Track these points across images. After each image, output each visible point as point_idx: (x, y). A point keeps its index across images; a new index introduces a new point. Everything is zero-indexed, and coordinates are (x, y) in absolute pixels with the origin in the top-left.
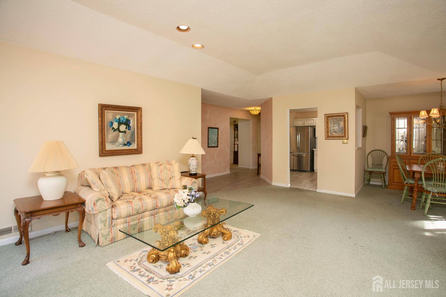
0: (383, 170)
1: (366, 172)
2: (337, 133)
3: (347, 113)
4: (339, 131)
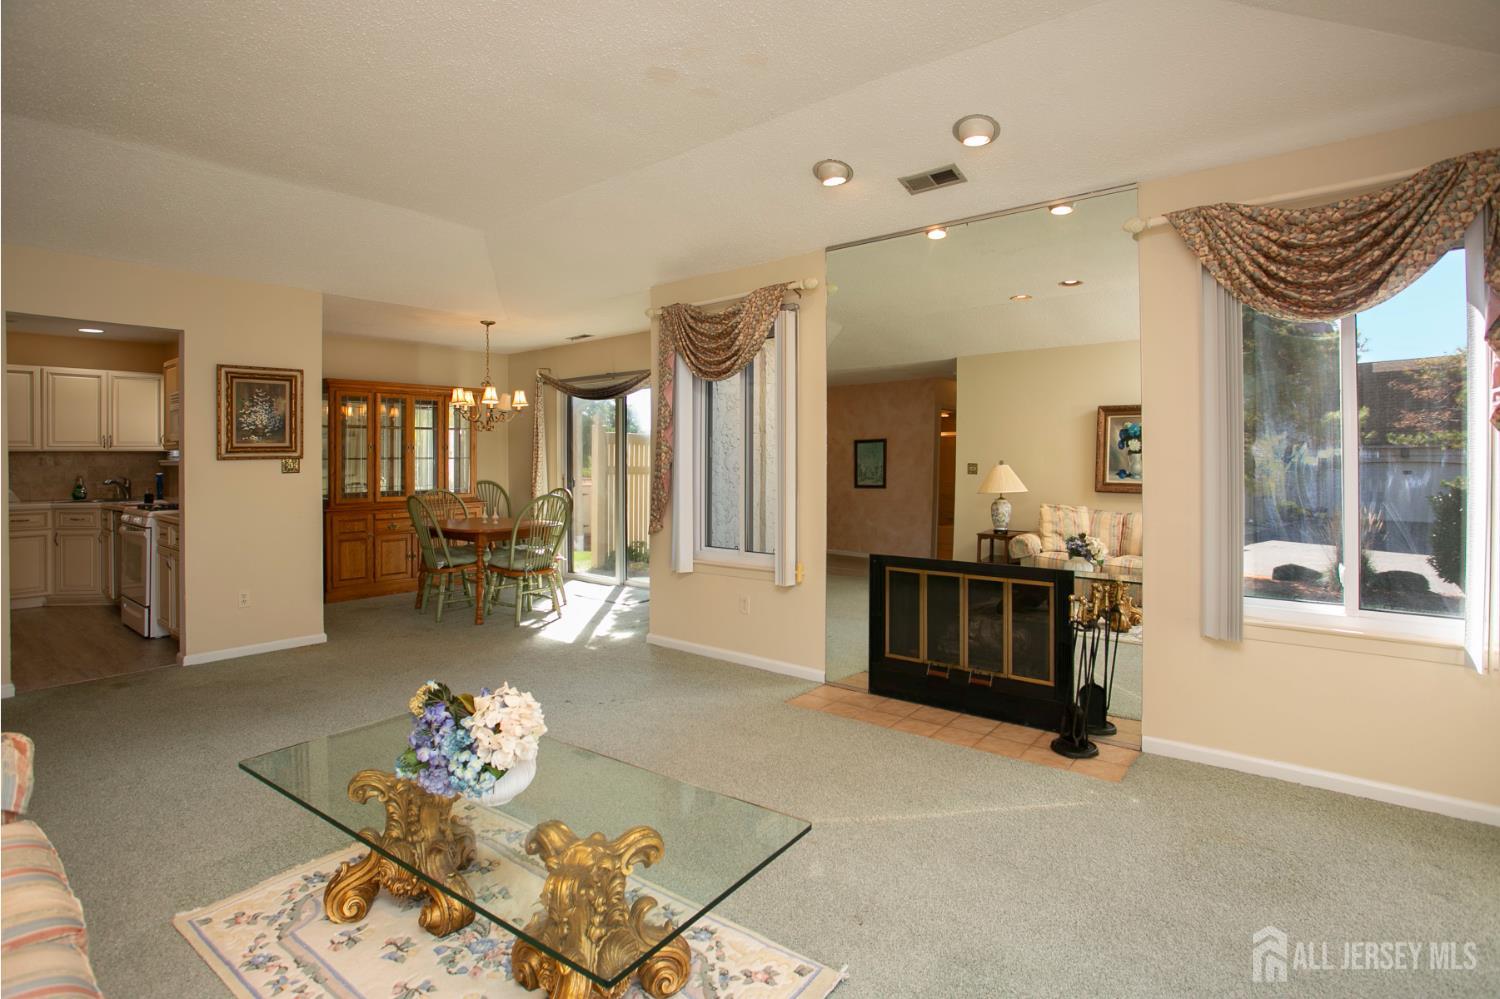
2: (263, 435)
3: (301, 372)
4: (272, 431)
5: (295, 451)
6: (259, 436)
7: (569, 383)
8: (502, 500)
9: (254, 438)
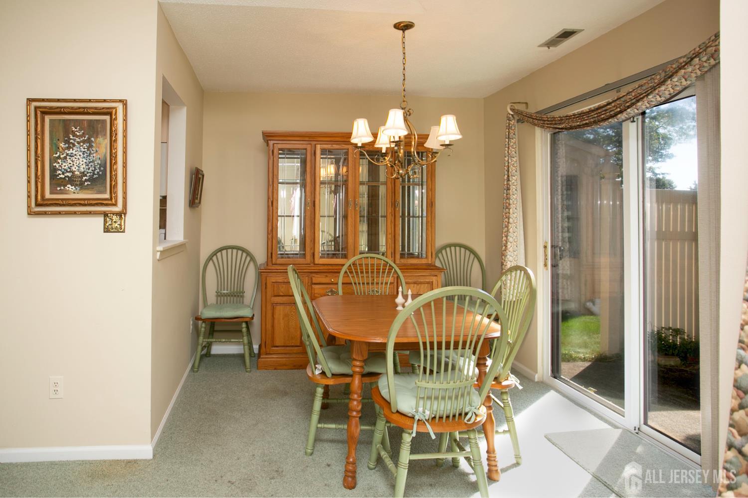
0: (246, 312)
1: (200, 322)
2: (81, 186)
3: (124, 103)
4: (91, 179)
5: (115, 205)
6: (76, 186)
7: (549, 115)
8: (476, 268)
9: (70, 187)
